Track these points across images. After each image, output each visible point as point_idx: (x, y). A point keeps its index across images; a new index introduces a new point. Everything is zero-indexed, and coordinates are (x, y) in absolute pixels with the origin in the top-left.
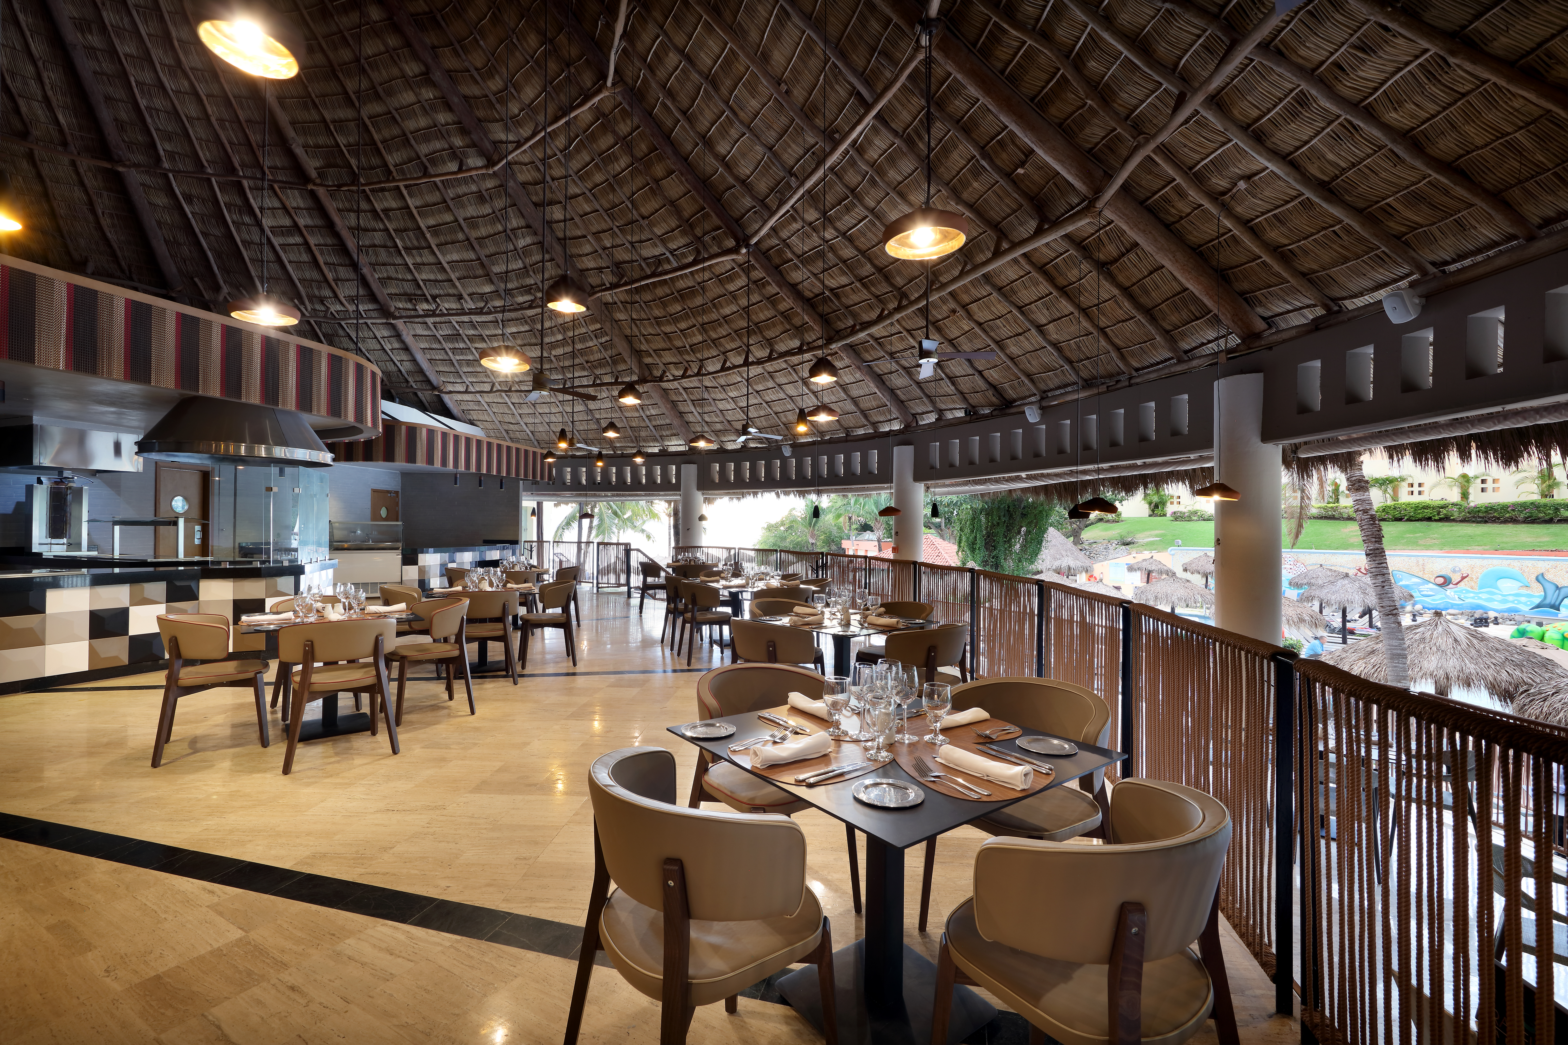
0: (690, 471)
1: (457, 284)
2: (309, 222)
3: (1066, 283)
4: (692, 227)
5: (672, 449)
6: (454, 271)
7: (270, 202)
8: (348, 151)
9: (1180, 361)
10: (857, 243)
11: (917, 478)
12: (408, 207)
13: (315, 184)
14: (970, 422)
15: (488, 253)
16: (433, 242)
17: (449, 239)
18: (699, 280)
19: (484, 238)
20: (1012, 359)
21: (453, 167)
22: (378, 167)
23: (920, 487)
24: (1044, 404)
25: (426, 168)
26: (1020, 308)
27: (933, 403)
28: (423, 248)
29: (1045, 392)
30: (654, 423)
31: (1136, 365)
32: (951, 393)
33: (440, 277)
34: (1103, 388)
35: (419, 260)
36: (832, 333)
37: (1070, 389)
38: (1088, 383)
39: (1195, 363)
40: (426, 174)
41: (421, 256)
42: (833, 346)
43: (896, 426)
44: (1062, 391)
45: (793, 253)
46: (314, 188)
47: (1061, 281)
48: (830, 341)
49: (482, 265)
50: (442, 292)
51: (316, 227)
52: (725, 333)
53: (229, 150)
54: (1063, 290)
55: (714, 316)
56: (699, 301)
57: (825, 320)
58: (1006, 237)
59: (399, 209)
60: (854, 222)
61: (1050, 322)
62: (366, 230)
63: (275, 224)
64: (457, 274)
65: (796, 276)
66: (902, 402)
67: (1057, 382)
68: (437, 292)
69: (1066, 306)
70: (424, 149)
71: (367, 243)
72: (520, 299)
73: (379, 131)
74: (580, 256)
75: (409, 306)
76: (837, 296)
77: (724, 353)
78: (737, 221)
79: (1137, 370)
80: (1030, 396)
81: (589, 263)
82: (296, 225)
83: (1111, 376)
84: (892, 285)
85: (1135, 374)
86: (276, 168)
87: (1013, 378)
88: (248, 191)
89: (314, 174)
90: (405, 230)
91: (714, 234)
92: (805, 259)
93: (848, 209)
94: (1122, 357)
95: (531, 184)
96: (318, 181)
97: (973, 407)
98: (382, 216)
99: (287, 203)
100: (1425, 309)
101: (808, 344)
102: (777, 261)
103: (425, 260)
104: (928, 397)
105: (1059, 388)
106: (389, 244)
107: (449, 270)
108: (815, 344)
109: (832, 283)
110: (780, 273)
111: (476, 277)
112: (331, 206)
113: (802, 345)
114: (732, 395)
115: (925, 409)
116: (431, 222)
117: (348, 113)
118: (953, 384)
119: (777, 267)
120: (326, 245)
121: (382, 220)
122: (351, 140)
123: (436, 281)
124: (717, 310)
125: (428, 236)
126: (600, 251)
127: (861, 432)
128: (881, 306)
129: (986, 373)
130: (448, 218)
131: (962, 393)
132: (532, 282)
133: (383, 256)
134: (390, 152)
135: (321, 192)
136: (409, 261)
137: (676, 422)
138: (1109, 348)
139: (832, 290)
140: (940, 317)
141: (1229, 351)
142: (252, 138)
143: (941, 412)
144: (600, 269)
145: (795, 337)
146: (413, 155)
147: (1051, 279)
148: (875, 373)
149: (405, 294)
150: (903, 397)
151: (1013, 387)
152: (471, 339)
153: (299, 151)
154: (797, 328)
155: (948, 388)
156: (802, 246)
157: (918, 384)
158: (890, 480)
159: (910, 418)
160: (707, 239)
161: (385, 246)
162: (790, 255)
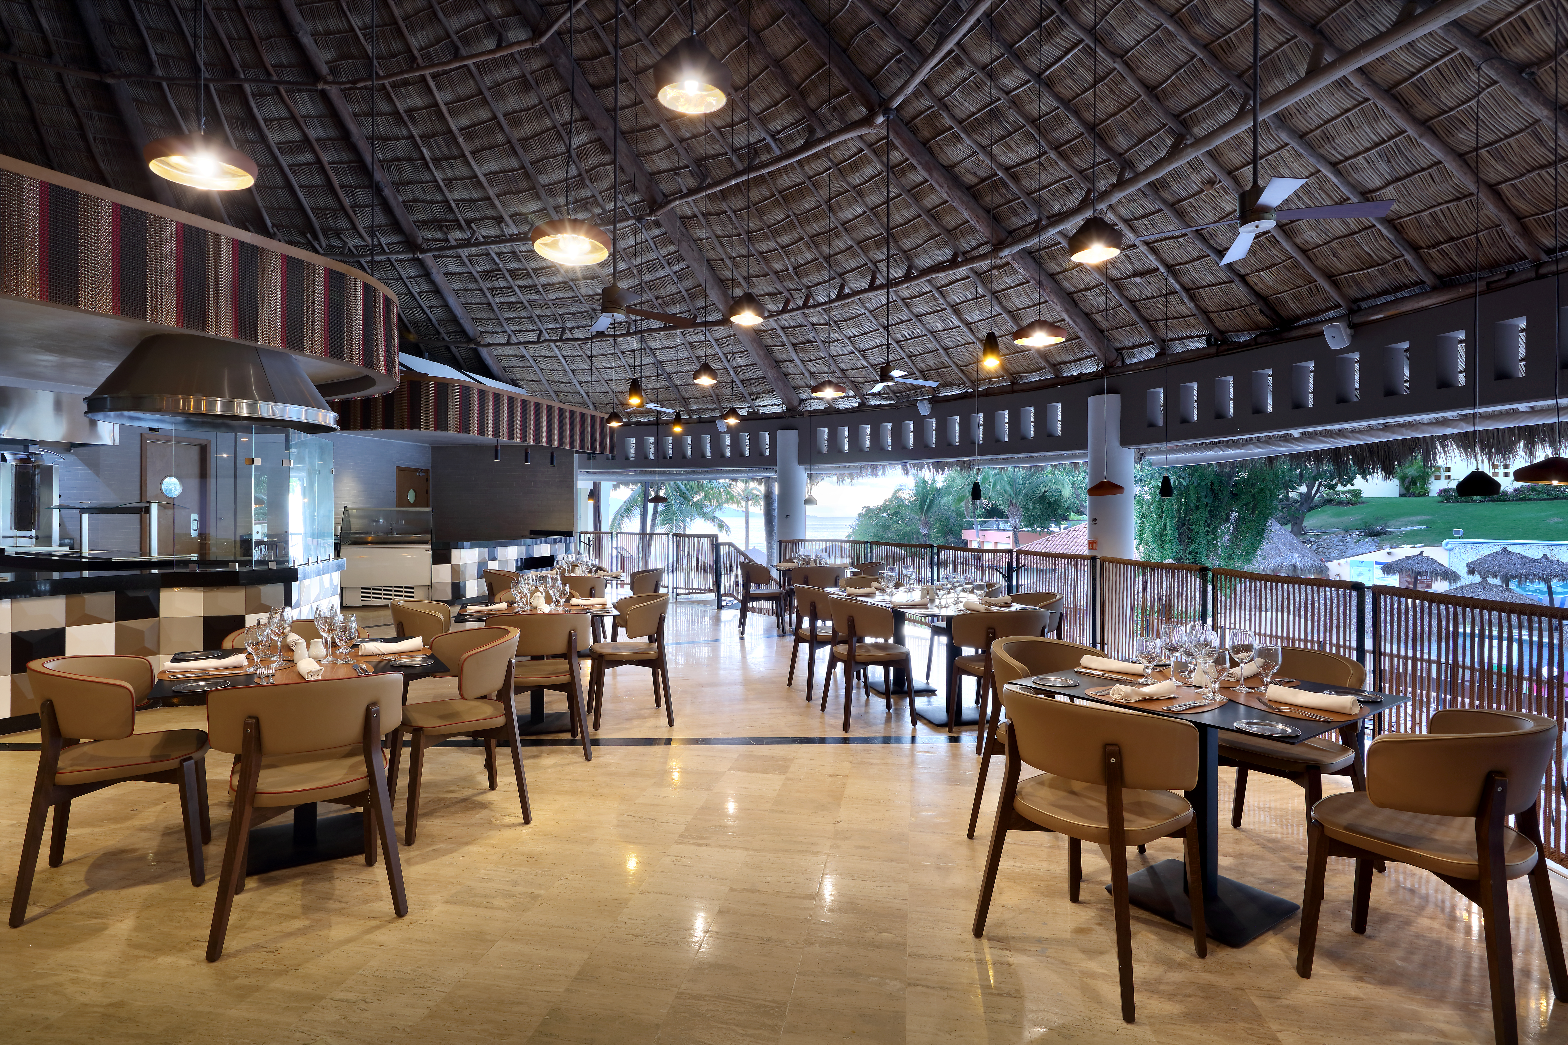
0: (789, 439)
1: (497, 202)
2: (322, 133)
3: (1433, 111)
4: (803, 95)
5: (765, 411)
6: (492, 186)
7: (276, 111)
8: (364, 35)
10: (1059, 88)
11: (1126, 441)
12: (436, 104)
13: (326, 82)
14: (1217, 355)
15: (534, 158)
16: (466, 148)
17: (486, 142)
18: (811, 173)
19: (528, 139)
20: (1304, 251)
21: (490, 43)
22: (400, 53)
23: (1130, 453)
24: (1357, 319)
25: (457, 49)
26: (1334, 165)
27: (1152, 329)
28: (455, 158)
29: (1356, 301)
30: (742, 377)
31: (1549, 242)
32: (1185, 312)
33: (475, 195)
34: (1479, 287)
35: (450, 174)
36: (1003, 235)
37: (1405, 293)
38: (1444, 282)
40: (457, 57)
41: (452, 168)
42: (1006, 253)
43: (1090, 368)
44: (1389, 298)
45: (953, 117)
46: (325, 87)
47: (1425, 109)
48: (998, 246)
49: (527, 175)
50: (478, 215)
51: (329, 139)
52: (843, 247)
53: (228, 47)
54: (1425, 125)
55: (830, 223)
56: (809, 202)
57: (993, 216)
58: (1330, 43)
59: (426, 108)
60: (1058, 53)
61: (1388, 184)
62: (387, 139)
63: (282, 139)
64: (496, 190)
65: (954, 153)
66: (1102, 331)
67: (1382, 283)
68: (472, 215)
70: (454, 23)
71: (389, 156)
74: (650, 153)
75: (439, 235)
76: (1015, 178)
77: (840, 275)
78: (870, 77)
79: (1549, 251)
80: (1327, 309)
81: (661, 163)
82: (306, 139)
83: (1493, 266)
84: (1109, 149)
85: (1545, 258)
86: (281, 66)
87: (1299, 282)
88: (250, 98)
89: (324, 70)
90: (433, 135)
91: (835, 102)
92: (970, 125)
93: (1050, 34)
95: (588, 59)
96: (330, 78)
97: (1222, 333)
98: (406, 118)
99: (296, 111)
101: (964, 253)
102: (926, 133)
103: (457, 174)
104: (1147, 321)
105: (1385, 292)
106: (415, 155)
107: (486, 184)
108: (975, 253)
109: (1009, 158)
110: (930, 151)
111: (518, 192)
112: (346, 110)
113: (955, 255)
114: (849, 333)
115: (1137, 340)
116: (464, 121)
118: (1192, 298)
119: (926, 142)
120: (341, 163)
121: (405, 124)
122: (368, 20)
123: (471, 200)
124: (834, 214)
125: (461, 140)
126: (676, 145)
127: (1035, 378)
128: (1085, 185)
129: (1252, 279)
130: (484, 114)
131: (1205, 312)
132: (589, 194)
133: (408, 172)
134: (414, 31)
135: (333, 91)
136: (439, 176)
137: (771, 374)
138: (1504, 217)
139: (1007, 169)
140: (1185, 194)
142: (253, 28)
143: (1164, 344)
144: (675, 170)
145: (946, 244)
146: (441, 33)
147: (1404, 106)
148: (1063, 289)
149: (435, 220)
150: (1102, 323)
151: (1296, 298)
153: (307, 40)
154: (949, 231)
155: (1183, 305)
156: (967, 105)
157: (1132, 302)
158: (1082, 445)
159: (1113, 355)
160: (824, 110)
161: (409, 159)
162: (947, 121)
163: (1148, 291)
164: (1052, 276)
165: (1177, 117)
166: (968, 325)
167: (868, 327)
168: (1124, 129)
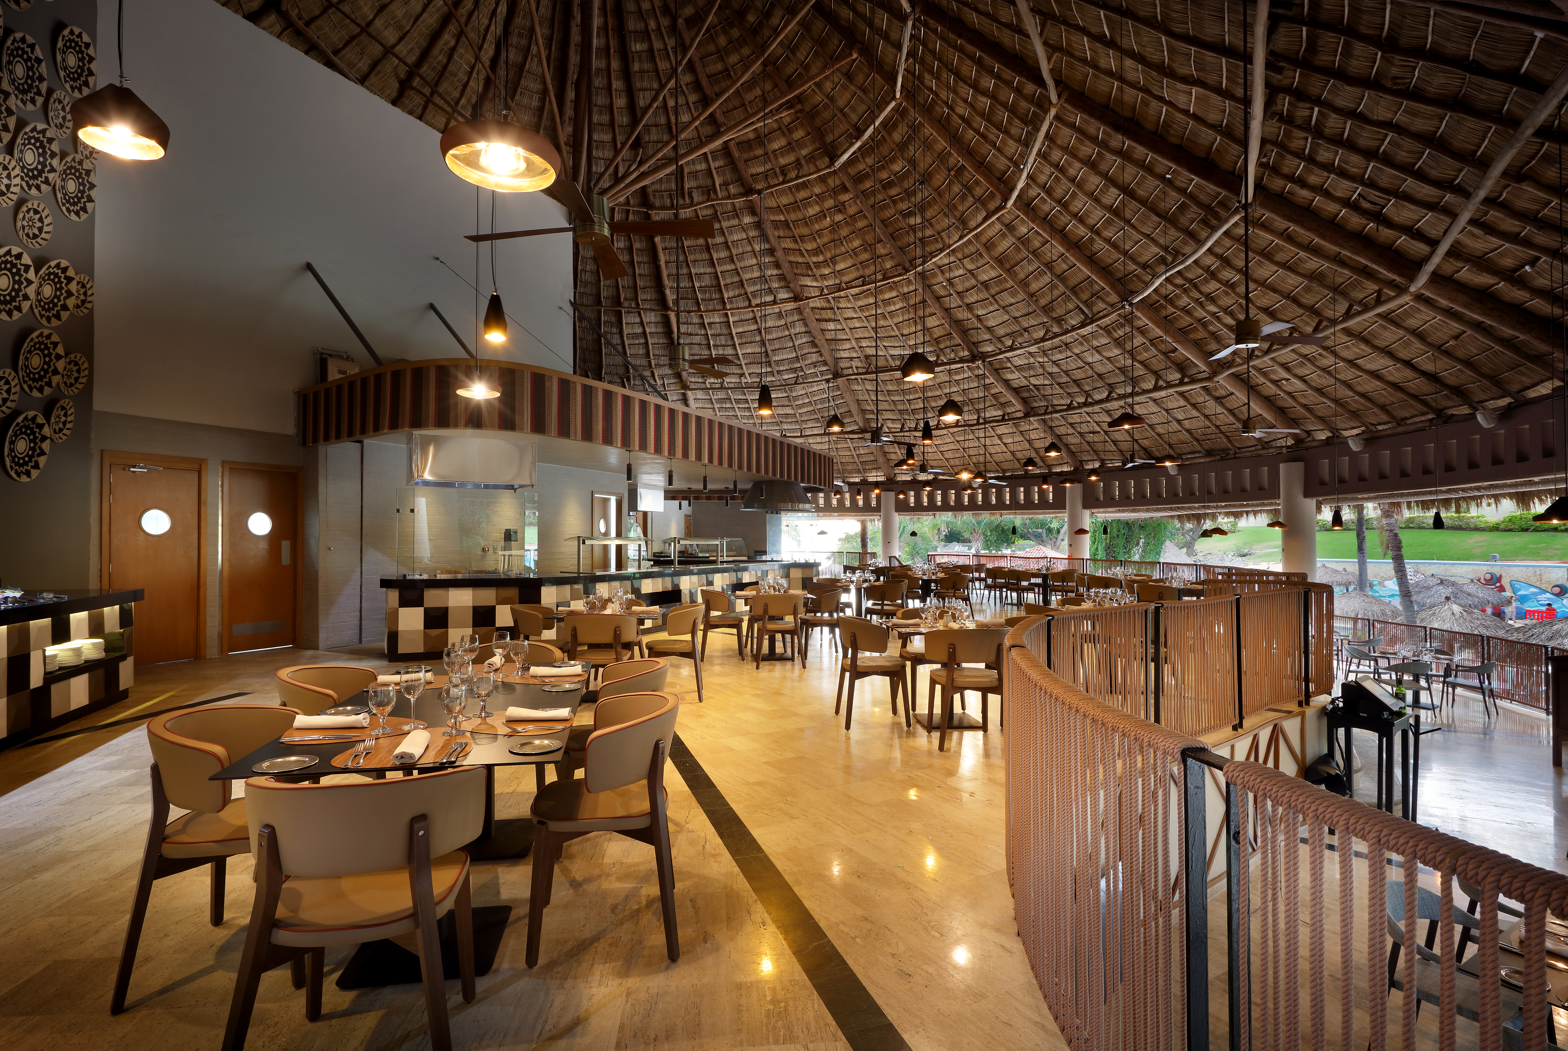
0: (888, 496)
1: (744, 368)
2: (655, 330)
4: (938, 343)
5: (871, 478)
7: (635, 320)
8: (699, 290)
9: (1264, 448)
11: (1086, 506)
12: (728, 321)
13: (669, 308)
15: (773, 348)
16: (737, 342)
19: (774, 339)
21: (768, 299)
22: (715, 299)
23: (1087, 512)
27: (1097, 455)
29: (1180, 455)
31: (1238, 446)
34: (1218, 457)
36: (1029, 410)
37: (1195, 456)
38: (1209, 453)
39: (1271, 450)
40: (749, 306)
43: (1066, 469)
44: (1192, 456)
46: (668, 311)
47: (1193, 401)
48: (1027, 415)
49: (767, 355)
54: (1194, 406)
55: (938, 393)
57: (1025, 401)
62: (691, 334)
64: (746, 361)
65: (1009, 376)
67: (1188, 450)
69: (1195, 413)
70: (750, 289)
72: (786, 377)
73: (724, 279)
74: (840, 351)
75: (700, 380)
76: (1038, 390)
78: (974, 343)
79: (1239, 448)
81: (845, 355)
82: (644, 332)
83: (1223, 450)
84: (1082, 390)
85: (1237, 451)
87: (1158, 445)
88: (623, 314)
89: (671, 304)
90: (719, 335)
91: (954, 348)
92: (1019, 368)
93: (1060, 352)
94: (1230, 441)
95: (818, 309)
96: (672, 307)
98: (707, 326)
99: (645, 320)
100: (1365, 445)
101: (1008, 414)
102: (997, 367)
104: (1095, 451)
105: (1189, 453)
106: (704, 342)
107: (742, 359)
109: (1037, 383)
110: (999, 373)
111: (759, 363)
113: (1003, 416)
115: (1090, 458)
116: (740, 330)
117: (709, 270)
119: (996, 370)
121: (706, 329)
122: (704, 284)
125: (735, 339)
126: (857, 349)
130: (753, 327)
132: (799, 366)
134: (728, 291)
135: (671, 313)
137: (881, 459)
139: (1034, 386)
141: (1288, 447)
142: (639, 284)
143: (1103, 461)
144: (851, 359)
145: (999, 409)
146: (743, 292)
147: (1187, 399)
148: (1056, 434)
150: (1074, 450)
151: (1158, 450)
152: (738, 401)
153: (667, 290)
155: (1111, 447)
156: (1018, 362)
157: (1088, 443)
158: (1063, 507)
159: (1078, 464)
160: (948, 350)
161: (700, 344)
162: (1009, 365)
163: (1096, 439)
164: (1051, 427)
165: (1109, 385)
166: (1005, 444)
167: (948, 440)
168: (1088, 384)
